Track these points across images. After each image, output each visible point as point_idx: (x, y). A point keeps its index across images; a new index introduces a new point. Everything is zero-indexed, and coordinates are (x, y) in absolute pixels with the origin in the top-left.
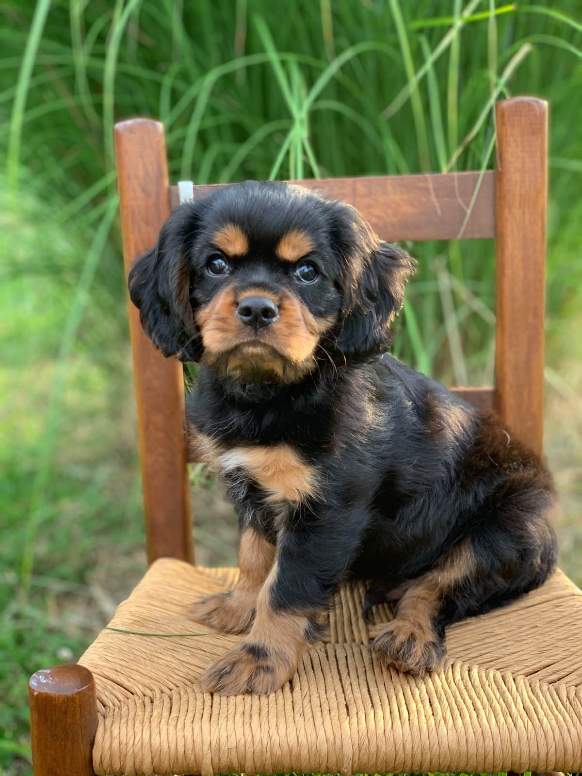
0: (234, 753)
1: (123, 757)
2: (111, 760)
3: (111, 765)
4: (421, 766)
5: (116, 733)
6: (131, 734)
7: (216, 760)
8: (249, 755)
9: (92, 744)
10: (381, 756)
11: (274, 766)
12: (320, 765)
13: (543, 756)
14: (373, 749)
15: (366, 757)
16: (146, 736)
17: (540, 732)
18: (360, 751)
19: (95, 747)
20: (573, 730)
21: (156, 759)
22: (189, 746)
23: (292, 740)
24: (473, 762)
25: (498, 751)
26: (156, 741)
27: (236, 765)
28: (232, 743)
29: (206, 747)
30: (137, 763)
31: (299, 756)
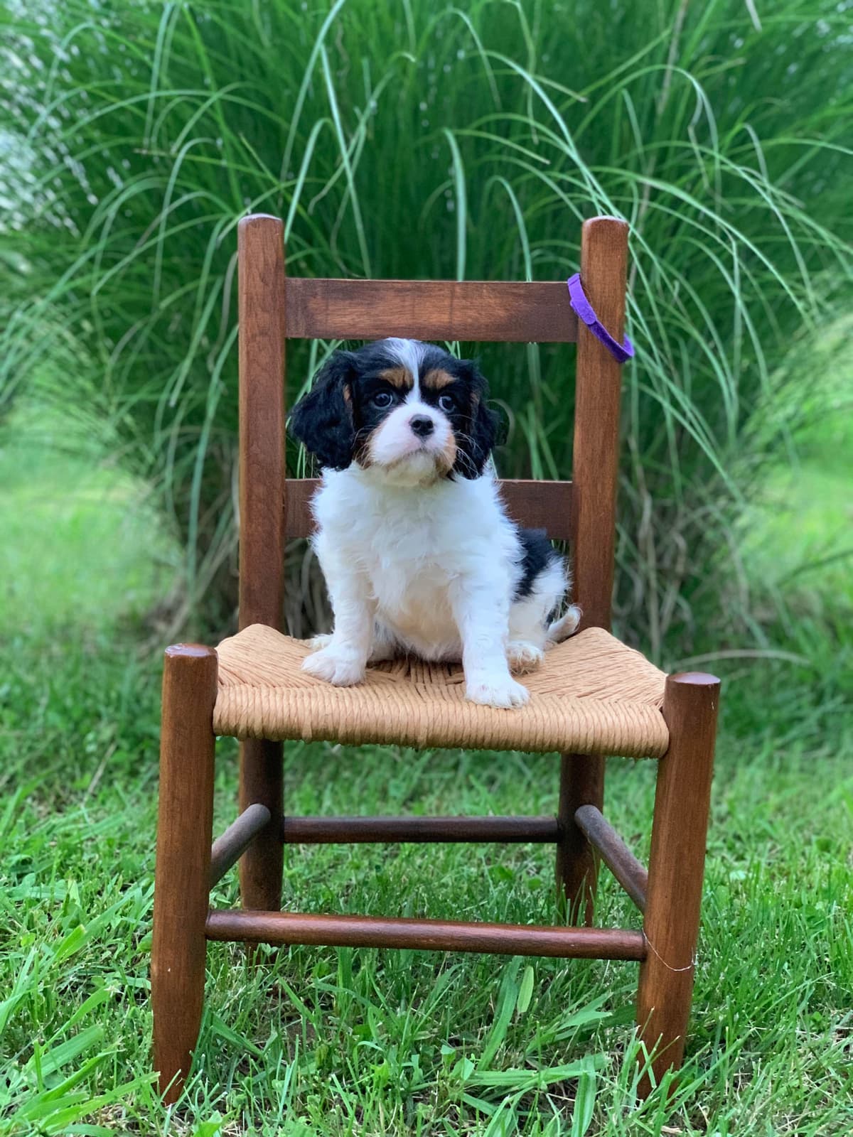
0: (330, 717)
1: (238, 716)
2: (228, 718)
3: (228, 723)
4: (483, 739)
5: (232, 698)
6: (244, 699)
7: (315, 724)
8: (342, 722)
9: (214, 705)
10: (451, 729)
11: (362, 732)
12: (400, 733)
13: (583, 736)
14: (445, 722)
15: (439, 729)
16: (257, 701)
17: (582, 718)
18: (434, 723)
19: (216, 708)
20: (609, 719)
21: (265, 720)
22: (293, 711)
23: (377, 712)
24: (526, 738)
25: (546, 731)
26: (265, 705)
27: (331, 729)
28: (328, 711)
29: (307, 713)
30: (250, 721)
31: (383, 726)
